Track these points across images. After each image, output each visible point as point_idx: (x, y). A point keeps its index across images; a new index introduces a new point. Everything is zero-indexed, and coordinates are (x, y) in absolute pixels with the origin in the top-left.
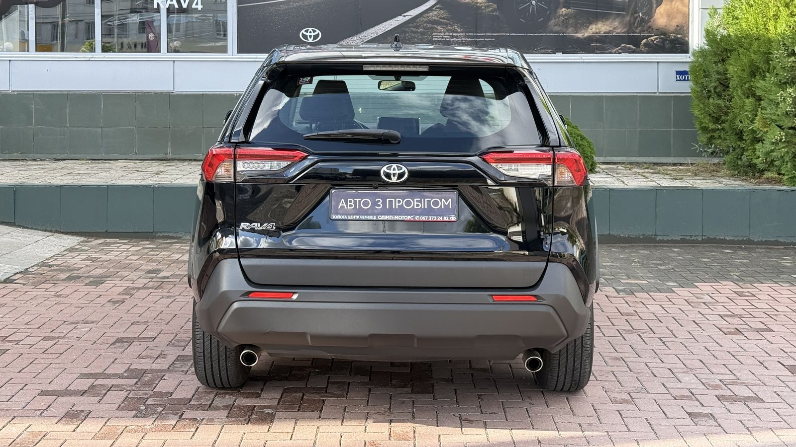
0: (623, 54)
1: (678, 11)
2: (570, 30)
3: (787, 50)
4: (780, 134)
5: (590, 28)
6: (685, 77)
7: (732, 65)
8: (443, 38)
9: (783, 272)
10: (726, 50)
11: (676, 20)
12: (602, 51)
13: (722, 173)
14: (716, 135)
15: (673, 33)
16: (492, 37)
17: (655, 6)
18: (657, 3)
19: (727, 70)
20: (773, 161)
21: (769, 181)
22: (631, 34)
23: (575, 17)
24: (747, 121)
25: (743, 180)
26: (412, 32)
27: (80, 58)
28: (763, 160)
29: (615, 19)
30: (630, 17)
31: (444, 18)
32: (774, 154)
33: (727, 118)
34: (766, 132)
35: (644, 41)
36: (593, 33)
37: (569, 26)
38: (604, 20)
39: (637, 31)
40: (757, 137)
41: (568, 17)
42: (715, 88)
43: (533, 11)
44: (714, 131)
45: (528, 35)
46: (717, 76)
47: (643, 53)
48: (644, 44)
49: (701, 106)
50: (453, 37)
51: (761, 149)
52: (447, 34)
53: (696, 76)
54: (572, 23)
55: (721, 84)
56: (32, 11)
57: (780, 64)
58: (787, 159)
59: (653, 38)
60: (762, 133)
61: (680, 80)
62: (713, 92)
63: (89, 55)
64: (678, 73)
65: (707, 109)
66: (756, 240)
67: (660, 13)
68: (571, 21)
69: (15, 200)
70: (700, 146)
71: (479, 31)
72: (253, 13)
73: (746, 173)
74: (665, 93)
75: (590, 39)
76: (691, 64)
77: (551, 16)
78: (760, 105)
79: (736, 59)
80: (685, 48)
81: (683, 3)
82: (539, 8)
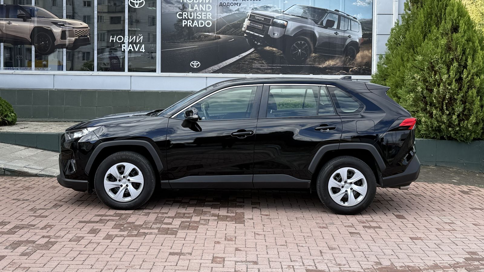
0: (340, 75)
1: (367, 56)
2: (316, 64)
3: (412, 76)
5: (326, 63)
8: (257, 66)
10: (386, 75)
11: (365, 60)
12: (331, 73)
15: (364, 66)
16: (280, 66)
17: (356, 53)
18: (357, 52)
22: (345, 66)
23: (319, 57)
26: (243, 64)
29: (338, 59)
30: (345, 58)
31: (258, 57)
35: (351, 69)
36: (327, 65)
37: (316, 62)
38: (332, 59)
39: (348, 64)
41: (315, 58)
43: (299, 55)
45: (297, 65)
47: (350, 75)
48: (351, 71)
50: (262, 66)
52: (259, 65)
54: (317, 60)
56: (64, 52)
59: (355, 68)
63: (90, 73)
67: (358, 56)
68: (317, 59)
71: (275, 63)
72: (168, 54)
75: (326, 68)
77: (308, 57)
78: (400, 101)
79: (390, 79)
80: (370, 73)
81: (369, 52)
82: (302, 53)
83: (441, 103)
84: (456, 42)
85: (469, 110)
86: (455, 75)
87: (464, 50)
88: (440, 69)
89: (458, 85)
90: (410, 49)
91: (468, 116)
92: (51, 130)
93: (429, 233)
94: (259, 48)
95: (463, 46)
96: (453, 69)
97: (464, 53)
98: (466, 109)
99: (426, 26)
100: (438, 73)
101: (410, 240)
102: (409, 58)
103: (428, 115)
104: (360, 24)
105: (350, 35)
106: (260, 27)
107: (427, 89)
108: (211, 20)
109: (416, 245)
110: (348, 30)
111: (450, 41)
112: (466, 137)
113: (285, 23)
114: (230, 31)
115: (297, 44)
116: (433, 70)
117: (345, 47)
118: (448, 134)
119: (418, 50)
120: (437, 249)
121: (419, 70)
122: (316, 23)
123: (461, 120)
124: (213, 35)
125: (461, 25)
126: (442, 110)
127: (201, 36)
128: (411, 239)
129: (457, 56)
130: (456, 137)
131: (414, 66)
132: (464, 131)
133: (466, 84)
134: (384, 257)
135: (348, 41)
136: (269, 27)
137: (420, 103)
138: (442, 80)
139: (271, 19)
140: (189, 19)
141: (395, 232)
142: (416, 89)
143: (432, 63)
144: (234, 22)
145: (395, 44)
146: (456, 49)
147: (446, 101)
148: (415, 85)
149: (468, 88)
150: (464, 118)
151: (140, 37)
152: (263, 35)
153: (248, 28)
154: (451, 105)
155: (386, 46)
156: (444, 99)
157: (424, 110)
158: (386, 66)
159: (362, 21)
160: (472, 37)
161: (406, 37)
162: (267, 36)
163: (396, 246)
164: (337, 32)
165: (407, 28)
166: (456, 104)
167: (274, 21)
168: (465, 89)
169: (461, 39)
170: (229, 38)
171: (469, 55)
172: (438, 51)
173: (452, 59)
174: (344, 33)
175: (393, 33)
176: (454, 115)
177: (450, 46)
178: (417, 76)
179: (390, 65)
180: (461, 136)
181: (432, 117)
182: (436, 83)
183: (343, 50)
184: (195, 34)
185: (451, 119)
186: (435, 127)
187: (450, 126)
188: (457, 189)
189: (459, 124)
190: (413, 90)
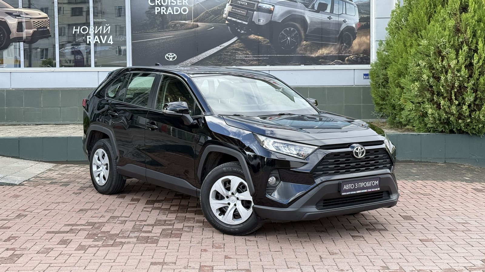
0: (336, 65)
1: (364, 42)
2: (308, 53)
3: (416, 63)
4: (412, 106)
5: (319, 51)
6: (368, 77)
7: (390, 71)
8: (241, 58)
9: (411, 175)
10: (387, 63)
11: (363, 47)
12: (325, 63)
13: (386, 127)
14: (383, 107)
15: (362, 54)
16: (267, 57)
17: (352, 40)
18: (353, 38)
19: (387, 73)
20: (410, 120)
21: (408, 130)
22: (340, 55)
23: (310, 46)
24: (397, 100)
25: (395, 130)
26: (225, 55)
27: (48, 70)
28: (405, 119)
29: (331, 47)
30: (340, 45)
31: (241, 47)
32: (410, 116)
33: (388, 98)
34: (406, 105)
35: (347, 58)
36: (320, 54)
37: (307, 51)
38: (326, 47)
39: (343, 53)
40: (402, 107)
41: (307, 46)
42: (383, 82)
43: (288, 43)
44: (382, 105)
45: (286, 55)
46: (383, 77)
47: (346, 64)
48: (347, 59)
49: (376, 92)
50: (246, 57)
51: (404, 113)
52: (243, 55)
53: (373, 77)
55: (385, 80)
56: (22, 46)
57: (413, 70)
58: (416, 119)
59: (351, 57)
60: (404, 106)
61: (366, 78)
62: (381, 85)
63: (52, 69)
64: (365, 75)
65: (378, 94)
66: (400, 160)
67: (355, 43)
68: (308, 48)
69: (19, 145)
70: (375, 113)
71: (260, 54)
72: (140, 45)
73: (398, 127)
74: (358, 85)
75: (318, 57)
76: (370, 70)
77: (298, 45)
78: (403, 91)
79: (392, 68)
80: (368, 62)
81: (367, 38)
82: (291, 41)
83: (449, 92)
84: (465, 23)
85: (481, 99)
86: (465, 60)
87: (474, 32)
88: (447, 54)
89: (468, 71)
90: (413, 32)
91: (480, 106)
92: (10, 134)
93: (440, 235)
94: (242, 37)
95: (473, 27)
96: (462, 54)
97: (474, 36)
98: (478, 99)
99: (431, 6)
100: (446, 58)
101: (420, 243)
102: (412, 43)
103: (435, 106)
104: (356, 7)
105: (345, 20)
106: (244, 12)
107: (433, 77)
108: (188, 7)
109: (427, 247)
110: (342, 14)
111: (458, 22)
112: (479, 130)
113: (272, 7)
114: (209, 18)
115: (286, 31)
116: (440, 55)
117: (340, 33)
118: (458, 126)
119: (423, 34)
120: (450, 251)
121: (425, 55)
122: (307, 6)
123: (472, 110)
124: (190, 23)
125: (471, 4)
126: (450, 100)
127: (177, 25)
128: (421, 241)
129: (467, 39)
130: (467, 129)
131: (418, 51)
132: (475, 122)
133: (477, 70)
134: (392, 260)
135: (343, 26)
136: (253, 13)
137: (426, 92)
138: (450, 66)
139: (255, 3)
140: (162, 5)
141: (403, 235)
142: (421, 78)
143: (438, 47)
144: (214, 8)
145: (396, 28)
146: (466, 31)
147: (456, 90)
148: (420, 73)
149: (480, 75)
150: (475, 108)
151: (107, 27)
152: (247, 22)
153: (230, 14)
154: (461, 94)
155: (387, 30)
156: (453, 87)
157: (431, 101)
158: (387, 53)
159: (359, 3)
160: (482, 17)
161: (409, 19)
162: (252, 23)
163: (404, 248)
164: (330, 17)
165: (409, 10)
166: (466, 92)
167: (259, 5)
168: (476, 76)
169: (471, 20)
170: (208, 25)
171: (479, 38)
172: (445, 34)
173: (461, 42)
174: (338, 17)
175: (393, 15)
176: (465, 105)
177: (459, 28)
178: (423, 63)
179: (390, 51)
180: (473, 128)
181: (440, 108)
182: (444, 70)
183: (338, 36)
184: (170, 23)
185: (462, 110)
186: (443, 119)
187: (460, 118)
188: (470, 187)
189: (470, 115)
190: (418, 79)
